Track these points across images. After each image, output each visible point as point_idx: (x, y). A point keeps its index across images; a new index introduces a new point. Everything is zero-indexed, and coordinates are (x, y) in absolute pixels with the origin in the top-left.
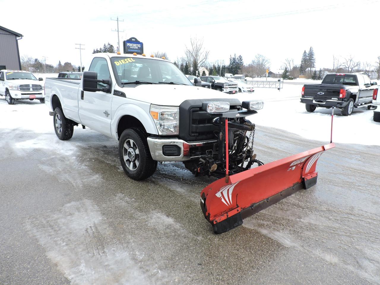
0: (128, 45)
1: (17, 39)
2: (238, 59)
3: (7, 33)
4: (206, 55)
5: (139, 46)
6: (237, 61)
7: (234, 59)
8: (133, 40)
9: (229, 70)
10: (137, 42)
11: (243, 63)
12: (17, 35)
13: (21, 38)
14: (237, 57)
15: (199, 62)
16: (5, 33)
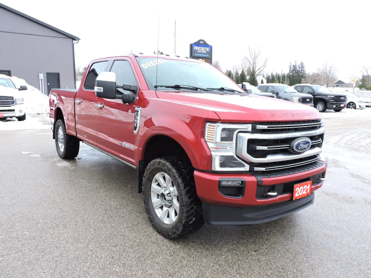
0: (196, 49)
1: (73, 43)
2: (299, 66)
3: (64, 36)
4: (265, 63)
5: (207, 50)
6: (298, 69)
7: (294, 66)
8: (201, 42)
9: (290, 79)
10: (205, 45)
11: (304, 71)
12: (73, 38)
13: (77, 41)
14: (297, 65)
15: (256, 70)
16: (62, 37)
